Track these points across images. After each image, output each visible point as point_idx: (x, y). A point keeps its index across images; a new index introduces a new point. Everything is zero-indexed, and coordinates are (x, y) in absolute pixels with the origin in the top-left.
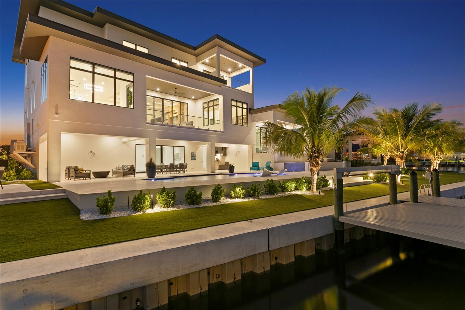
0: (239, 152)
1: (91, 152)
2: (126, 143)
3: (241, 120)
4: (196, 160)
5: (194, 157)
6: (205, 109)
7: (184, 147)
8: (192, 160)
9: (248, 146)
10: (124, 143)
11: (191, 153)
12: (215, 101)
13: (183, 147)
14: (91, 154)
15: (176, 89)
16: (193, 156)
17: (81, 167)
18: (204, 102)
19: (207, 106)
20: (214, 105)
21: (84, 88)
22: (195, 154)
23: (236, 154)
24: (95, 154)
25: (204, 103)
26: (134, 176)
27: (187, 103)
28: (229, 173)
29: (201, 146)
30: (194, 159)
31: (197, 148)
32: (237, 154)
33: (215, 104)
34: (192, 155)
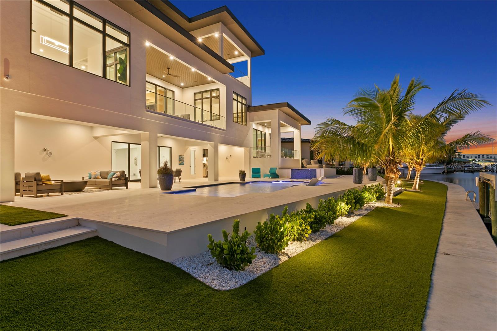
0: (231, 156)
1: (45, 150)
2: (99, 138)
3: (236, 119)
4: (184, 165)
5: (182, 162)
6: (196, 101)
7: (171, 148)
8: (179, 164)
9: (245, 149)
10: (96, 138)
11: (179, 156)
12: (204, 94)
13: (169, 149)
14: (45, 153)
15: (169, 68)
16: (180, 160)
17: (47, 175)
18: (195, 92)
19: (201, 98)
20: (202, 99)
21: (41, 42)
22: (183, 157)
23: (227, 158)
24: (51, 155)
25: (195, 94)
26: (125, 187)
27: (174, 90)
28: (240, 181)
29: (190, 147)
30: (182, 164)
31: (185, 150)
32: (229, 158)
33: (204, 97)
34: (179, 158)
